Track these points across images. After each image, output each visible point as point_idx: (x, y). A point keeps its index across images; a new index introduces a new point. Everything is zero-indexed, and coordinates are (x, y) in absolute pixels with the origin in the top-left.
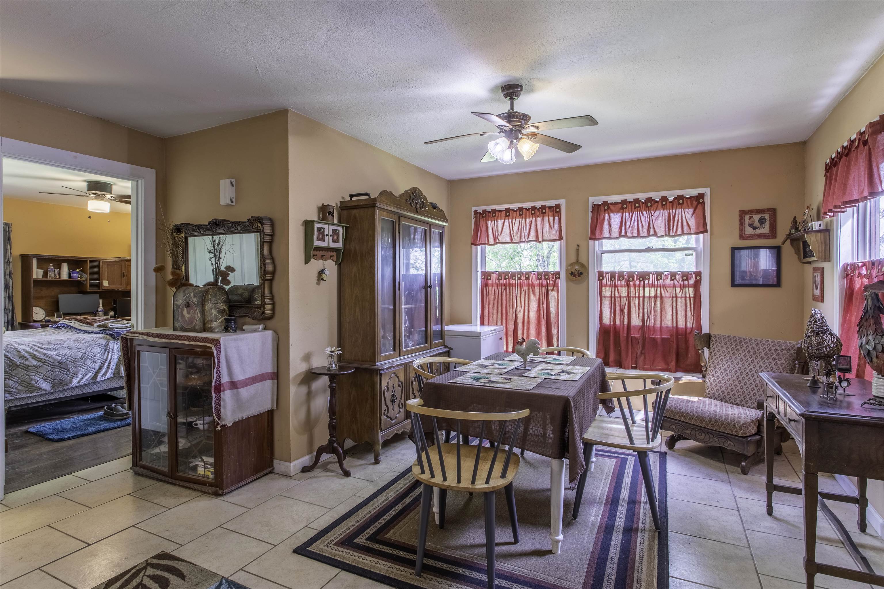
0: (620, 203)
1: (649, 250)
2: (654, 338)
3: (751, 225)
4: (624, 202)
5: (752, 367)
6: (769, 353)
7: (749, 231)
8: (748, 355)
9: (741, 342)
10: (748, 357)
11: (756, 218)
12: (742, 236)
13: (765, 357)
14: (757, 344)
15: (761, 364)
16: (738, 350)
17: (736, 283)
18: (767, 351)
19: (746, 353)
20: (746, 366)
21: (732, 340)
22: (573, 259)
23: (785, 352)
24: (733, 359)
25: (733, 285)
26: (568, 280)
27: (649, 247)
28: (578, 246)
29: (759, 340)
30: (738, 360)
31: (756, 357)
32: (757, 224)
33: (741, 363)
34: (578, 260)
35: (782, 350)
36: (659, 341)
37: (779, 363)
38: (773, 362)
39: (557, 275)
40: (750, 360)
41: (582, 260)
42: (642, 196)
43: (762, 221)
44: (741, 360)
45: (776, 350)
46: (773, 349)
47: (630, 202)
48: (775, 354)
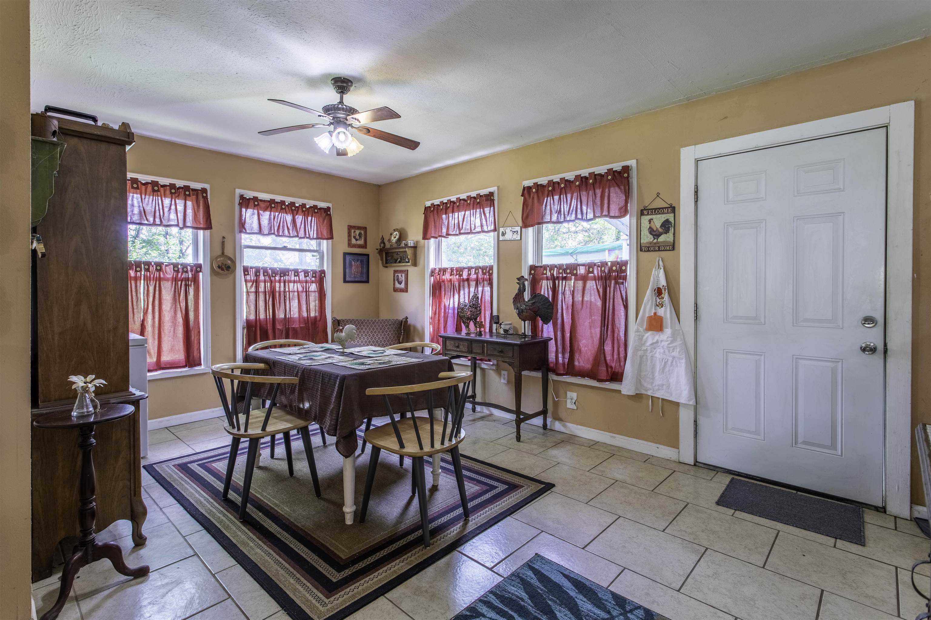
0: (269, 201)
1: (285, 248)
2: (294, 328)
3: (355, 237)
4: (272, 201)
5: (373, 339)
6: (383, 328)
7: (354, 241)
8: (370, 332)
9: (362, 323)
10: (370, 333)
11: (358, 232)
12: (350, 245)
13: (381, 331)
14: (373, 323)
15: (379, 336)
16: (362, 329)
17: (347, 279)
18: (381, 326)
19: (368, 330)
20: (370, 340)
21: (357, 322)
22: (219, 252)
23: (392, 326)
24: (360, 336)
25: (345, 281)
26: (213, 272)
27: (285, 247)
28: (224, 238)
29: (374, 320)
30: (364, 336)
31: (375, 332)
32: (358, 237)
33: (366, 338)
34: (223, 253)
35: (390, 325)
36: (298, 329)
37: (390, 334)
38: (386, 334)
39: (198, 268)
40: (371, 335)
41: (228, 252)
42: (288, 200)
43: (360, 235)
44: (366, 335)
45: (386, 326)
46: (384, 325)
47: (277, 203)
48: (386, 328)
